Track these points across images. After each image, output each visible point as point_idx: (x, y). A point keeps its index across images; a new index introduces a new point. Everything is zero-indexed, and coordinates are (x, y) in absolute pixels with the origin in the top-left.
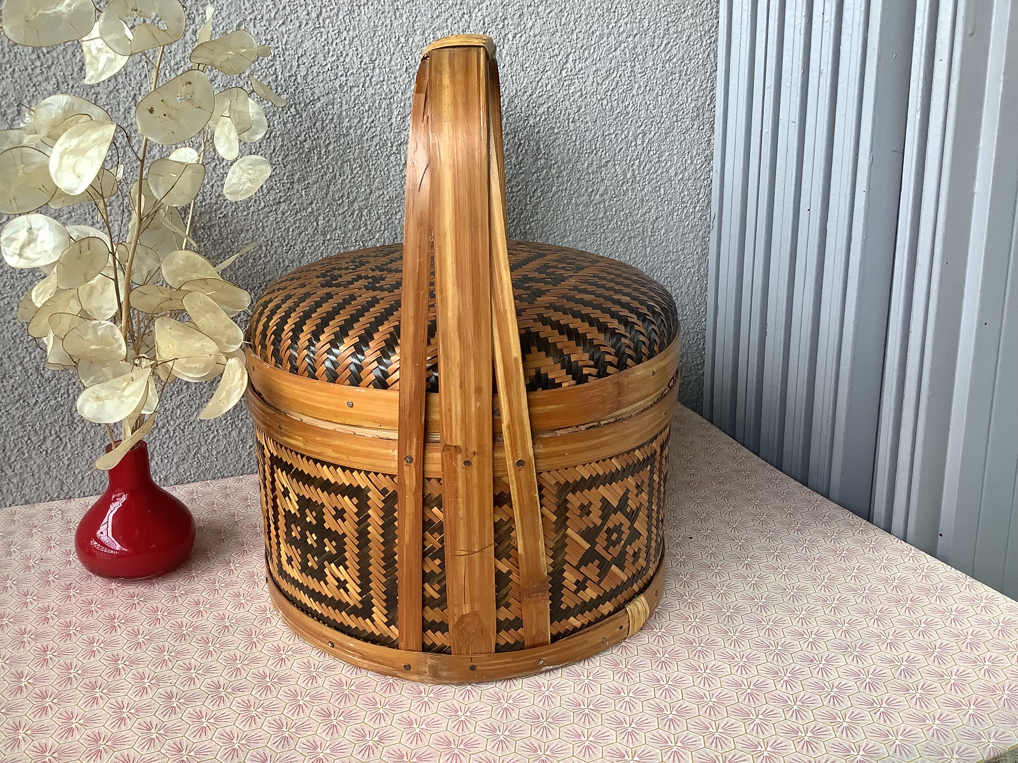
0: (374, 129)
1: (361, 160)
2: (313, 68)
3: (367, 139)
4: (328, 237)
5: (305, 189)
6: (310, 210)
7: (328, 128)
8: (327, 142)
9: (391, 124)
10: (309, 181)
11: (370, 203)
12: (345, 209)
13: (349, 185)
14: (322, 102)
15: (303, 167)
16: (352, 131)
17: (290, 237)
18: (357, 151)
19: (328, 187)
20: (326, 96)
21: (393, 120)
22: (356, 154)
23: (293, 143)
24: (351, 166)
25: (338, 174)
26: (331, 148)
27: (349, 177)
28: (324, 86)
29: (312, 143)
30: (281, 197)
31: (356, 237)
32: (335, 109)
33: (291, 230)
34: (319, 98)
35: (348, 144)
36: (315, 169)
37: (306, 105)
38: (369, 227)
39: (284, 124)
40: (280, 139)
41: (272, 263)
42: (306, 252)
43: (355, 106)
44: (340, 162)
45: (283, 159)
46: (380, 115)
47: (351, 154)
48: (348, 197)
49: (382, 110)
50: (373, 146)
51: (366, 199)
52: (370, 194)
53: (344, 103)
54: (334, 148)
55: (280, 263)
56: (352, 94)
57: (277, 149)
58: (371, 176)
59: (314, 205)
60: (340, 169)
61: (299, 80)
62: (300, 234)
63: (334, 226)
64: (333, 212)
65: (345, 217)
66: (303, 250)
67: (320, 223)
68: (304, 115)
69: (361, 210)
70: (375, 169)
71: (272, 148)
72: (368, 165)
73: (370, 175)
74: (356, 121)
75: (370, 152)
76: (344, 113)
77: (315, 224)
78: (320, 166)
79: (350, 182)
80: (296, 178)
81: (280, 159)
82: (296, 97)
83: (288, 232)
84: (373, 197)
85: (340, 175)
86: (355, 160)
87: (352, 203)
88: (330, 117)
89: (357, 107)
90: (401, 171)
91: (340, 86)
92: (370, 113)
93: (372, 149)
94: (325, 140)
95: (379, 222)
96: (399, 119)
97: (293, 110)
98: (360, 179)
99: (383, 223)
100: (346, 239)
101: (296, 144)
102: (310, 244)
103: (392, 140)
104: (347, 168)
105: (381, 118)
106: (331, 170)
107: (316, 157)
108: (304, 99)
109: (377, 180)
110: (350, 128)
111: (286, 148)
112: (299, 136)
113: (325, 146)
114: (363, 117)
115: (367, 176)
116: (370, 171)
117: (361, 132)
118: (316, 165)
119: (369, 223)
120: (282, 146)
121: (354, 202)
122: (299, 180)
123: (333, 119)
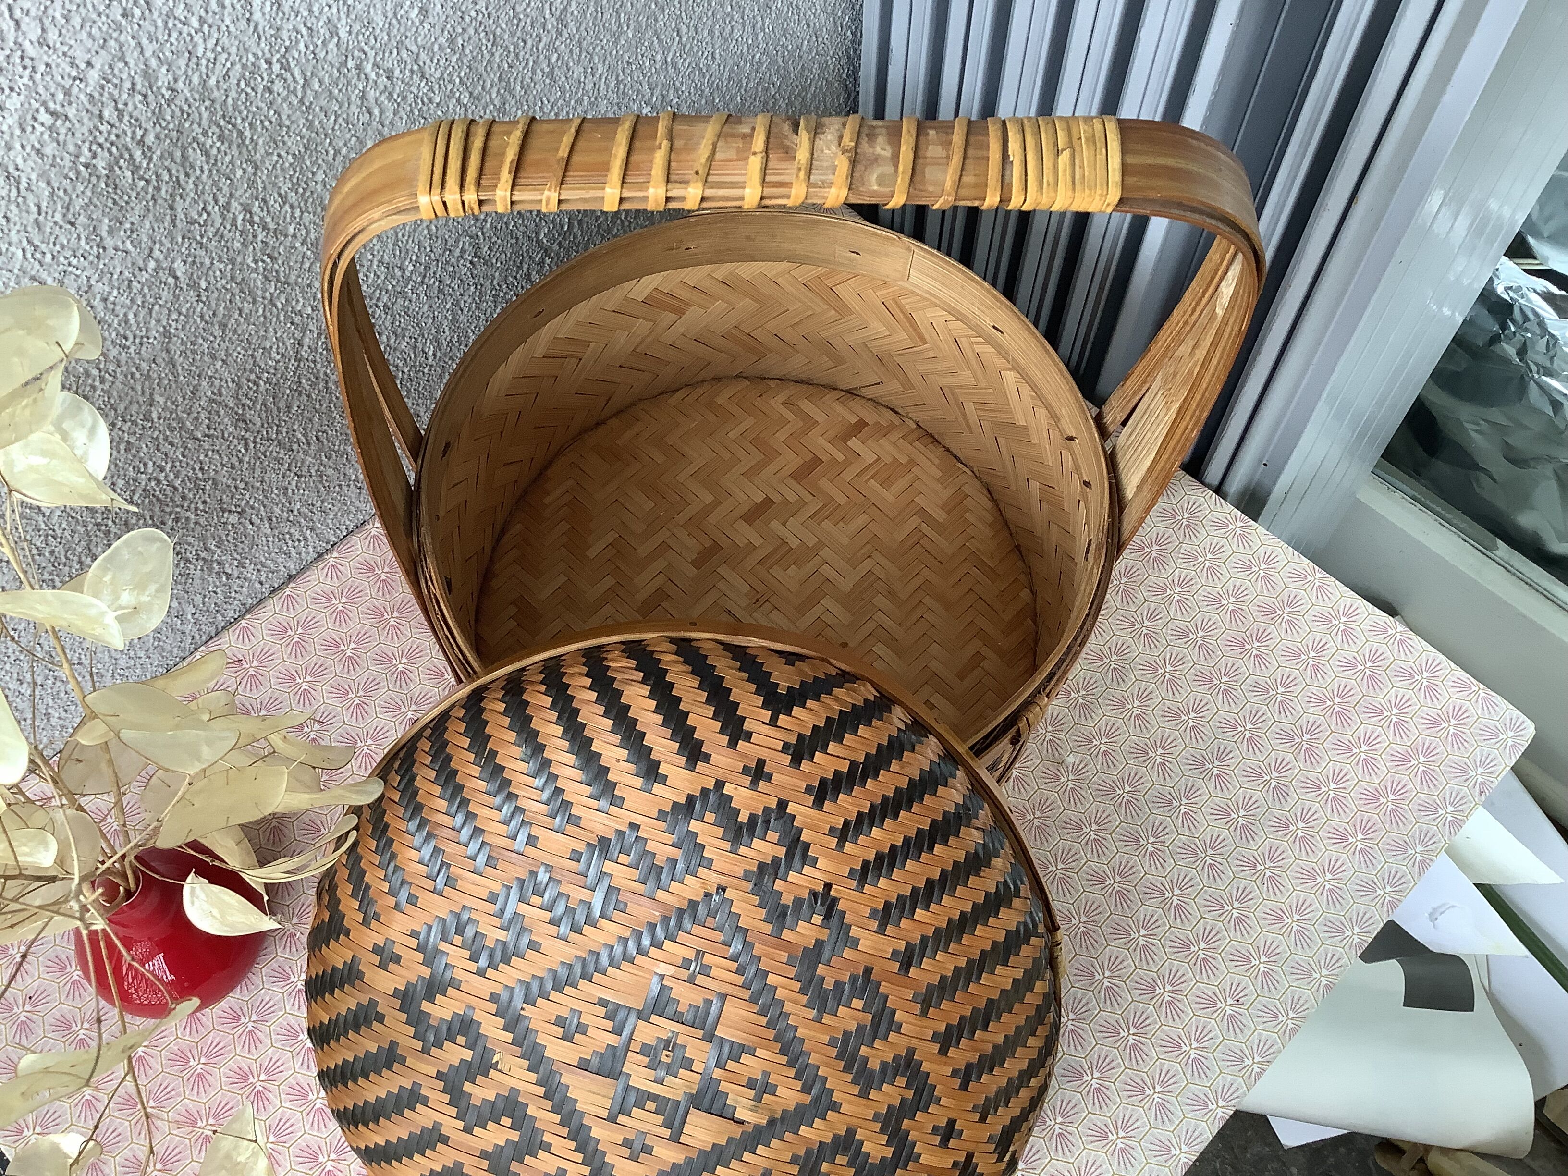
0: (225, 56)
1: (218, 126)
2: (50, 11)
3: (218, 82)
4: (203, 285)
5: (129, 237)
6: (152, 264)
7: (130, 107)
8: (139, 133)
9: (256, 27)
10: (132, 220)
11: (260, 186)
12: (217, 225)
13: (210, 182)
14: (98, 66)
15: (110, 204)
16: (180, 85)
17: (134, 328)
18: (205, 115)
19: (171, 208)
20: (103, 53)
21: (257, 16)
22: (205, 123)
23: (72, 175)
24: (202, 146)
25: (182, 177)
26: (150, 139)
27: (206, 167)
28: (90, 34)
29: (110, 153)
30: (89, 278)
31: (255, 255)
32: (132, 63)
33: (131, 316)
34: (89, 64)
35: (182, 111)
36: (134, 194)
37: (68, 93)
38: (272, 226)
39: (38, 152)
40: (43, 185)
41: (118, 384)
42: (173, 331)
43: (169, 35)
44: (178, 154)
45: (64, 215)
46: (228, 22)
47: (195, 126)
48: (216, 202)
49: (229, 9)
50: (234, 87)
51: (251, 184)
52: (255, 174)
53: (145, 42)
54: (157, 137)
55: (133, 375)
56: (156, 14)
57: (44, 204)
58: (247, 142)
59: (156, 254)
60: (183, 165)
61: (31, 51)
62: (151, 310)
63: (207, 262)
64: (198, 243)
65: (222, 236)
66: (166, 334)
67: (179, 274)
68: (71, 112)
69: (247, 209)
70: (251, 124)
71: (34, 209)
72: (234, 126)
73: (243, 141)
74: (182, 62)
75: (230, 101)
76: (154, 63)
77: (171, 280)
78: (142, 183)
79: (210, 175)
80: (104, 231)
81: (58, 217)
82: (41, 90)
83: (127, 322)
84: (263, 174)
85: (187, 175)
86: (205, 134)
87: (227, 207)
88: (127, 85)
89: (175, 35)
90: (302, 102)
91: (125, 15)
92: (206, 28)
93: (233, 94)
94: (134, 132)
95: (287, 207)
96: (269, 9)
97: (44, 117)
98: (228, 159)
99: (296, 204)
100: (237, 267)
101: (78, 173)
102: (174, 316)
103: (268, 55)
104: (196, 157)
105: (232, 28)
106: (167, 178)
107: (128, 174)
108: (58, 84)
109: (261, 142)
110: (176, 80)
111: (61, 193)
112: (77, 156)
113: (138, 143)
114: (195, 46)
115: (238, 146)
116: (241, 133)
117: (201, 76)
118: (133, 185)
119: (268, 219)
120: (52, 194)
121: (228, 203)
122: (111, 232)
123: (133, 84)
